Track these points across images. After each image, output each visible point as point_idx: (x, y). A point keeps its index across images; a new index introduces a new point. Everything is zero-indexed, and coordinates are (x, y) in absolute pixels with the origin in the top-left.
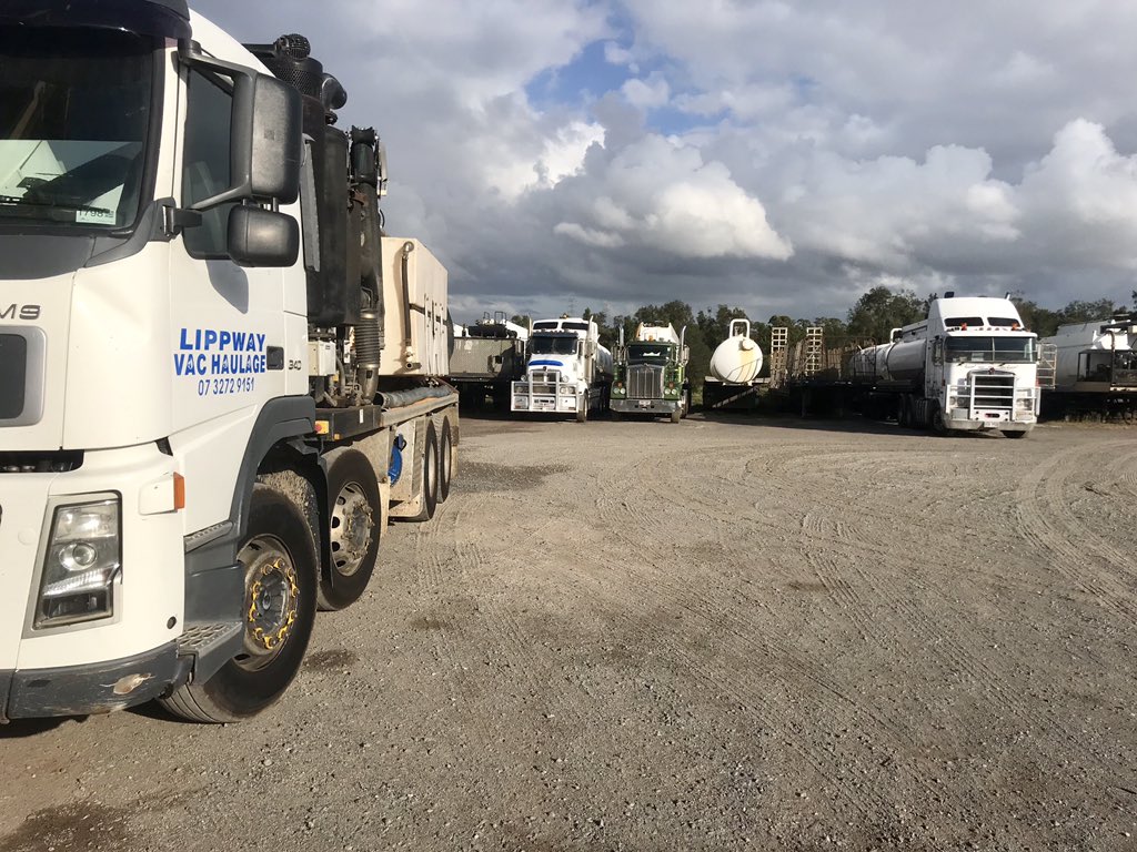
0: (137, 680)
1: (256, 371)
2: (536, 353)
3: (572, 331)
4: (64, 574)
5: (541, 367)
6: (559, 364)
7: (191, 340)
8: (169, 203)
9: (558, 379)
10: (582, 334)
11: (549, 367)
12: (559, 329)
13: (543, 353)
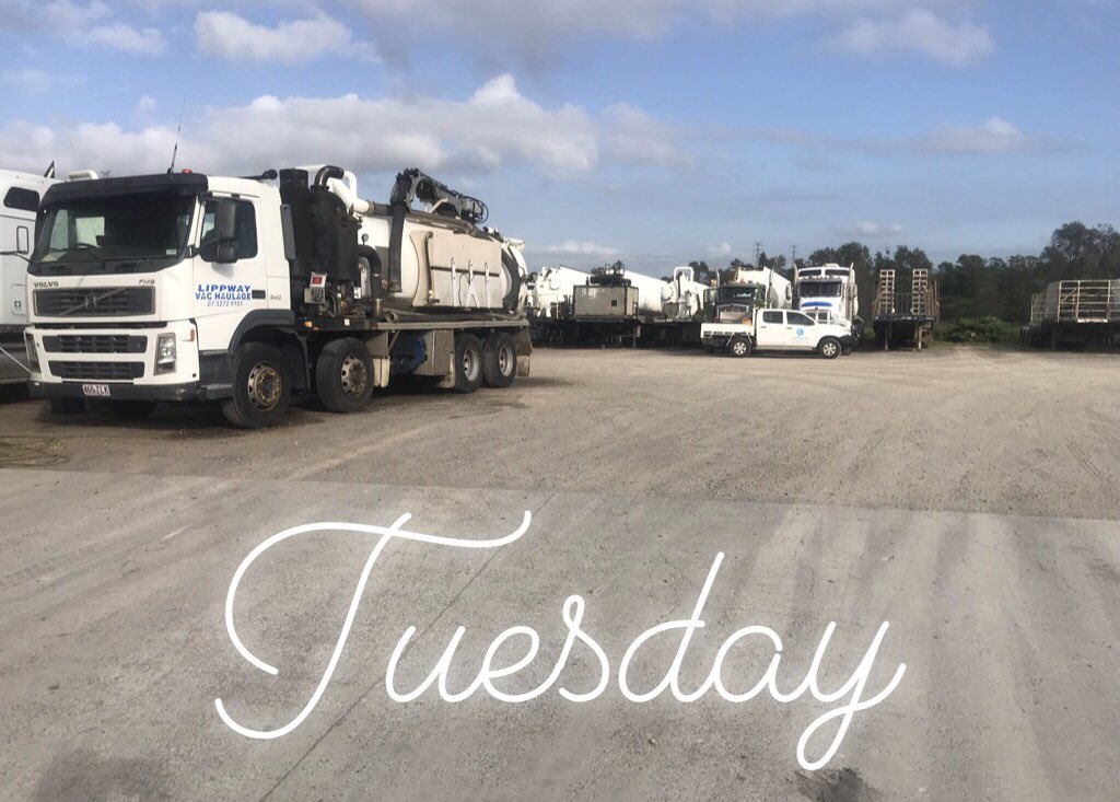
0: (183, 391)
1: (244, 299)
2: (804, 296)
3: (836, 277)
4: (163, 357)
5: (813, 308)
6: (829, 305)
7: (204, 288)
8: (193, 246)
9: (829, 317)
10: (844, 279)
11: (819, 308)
12: (823, 275)
13: (811, 296)
